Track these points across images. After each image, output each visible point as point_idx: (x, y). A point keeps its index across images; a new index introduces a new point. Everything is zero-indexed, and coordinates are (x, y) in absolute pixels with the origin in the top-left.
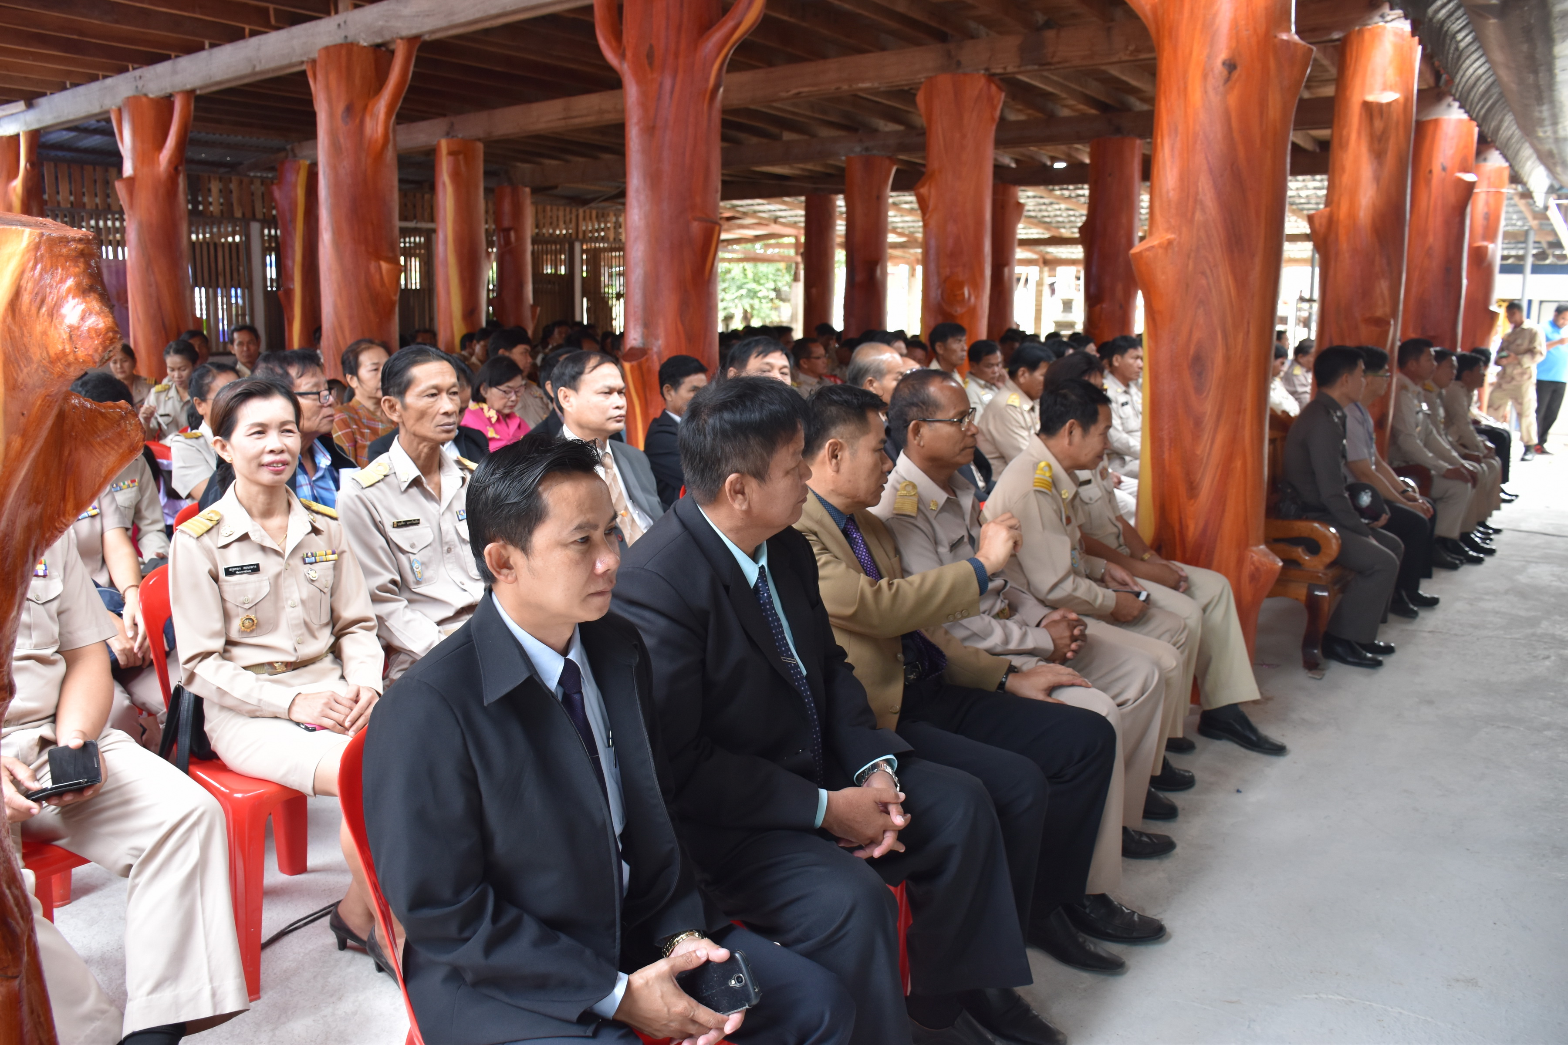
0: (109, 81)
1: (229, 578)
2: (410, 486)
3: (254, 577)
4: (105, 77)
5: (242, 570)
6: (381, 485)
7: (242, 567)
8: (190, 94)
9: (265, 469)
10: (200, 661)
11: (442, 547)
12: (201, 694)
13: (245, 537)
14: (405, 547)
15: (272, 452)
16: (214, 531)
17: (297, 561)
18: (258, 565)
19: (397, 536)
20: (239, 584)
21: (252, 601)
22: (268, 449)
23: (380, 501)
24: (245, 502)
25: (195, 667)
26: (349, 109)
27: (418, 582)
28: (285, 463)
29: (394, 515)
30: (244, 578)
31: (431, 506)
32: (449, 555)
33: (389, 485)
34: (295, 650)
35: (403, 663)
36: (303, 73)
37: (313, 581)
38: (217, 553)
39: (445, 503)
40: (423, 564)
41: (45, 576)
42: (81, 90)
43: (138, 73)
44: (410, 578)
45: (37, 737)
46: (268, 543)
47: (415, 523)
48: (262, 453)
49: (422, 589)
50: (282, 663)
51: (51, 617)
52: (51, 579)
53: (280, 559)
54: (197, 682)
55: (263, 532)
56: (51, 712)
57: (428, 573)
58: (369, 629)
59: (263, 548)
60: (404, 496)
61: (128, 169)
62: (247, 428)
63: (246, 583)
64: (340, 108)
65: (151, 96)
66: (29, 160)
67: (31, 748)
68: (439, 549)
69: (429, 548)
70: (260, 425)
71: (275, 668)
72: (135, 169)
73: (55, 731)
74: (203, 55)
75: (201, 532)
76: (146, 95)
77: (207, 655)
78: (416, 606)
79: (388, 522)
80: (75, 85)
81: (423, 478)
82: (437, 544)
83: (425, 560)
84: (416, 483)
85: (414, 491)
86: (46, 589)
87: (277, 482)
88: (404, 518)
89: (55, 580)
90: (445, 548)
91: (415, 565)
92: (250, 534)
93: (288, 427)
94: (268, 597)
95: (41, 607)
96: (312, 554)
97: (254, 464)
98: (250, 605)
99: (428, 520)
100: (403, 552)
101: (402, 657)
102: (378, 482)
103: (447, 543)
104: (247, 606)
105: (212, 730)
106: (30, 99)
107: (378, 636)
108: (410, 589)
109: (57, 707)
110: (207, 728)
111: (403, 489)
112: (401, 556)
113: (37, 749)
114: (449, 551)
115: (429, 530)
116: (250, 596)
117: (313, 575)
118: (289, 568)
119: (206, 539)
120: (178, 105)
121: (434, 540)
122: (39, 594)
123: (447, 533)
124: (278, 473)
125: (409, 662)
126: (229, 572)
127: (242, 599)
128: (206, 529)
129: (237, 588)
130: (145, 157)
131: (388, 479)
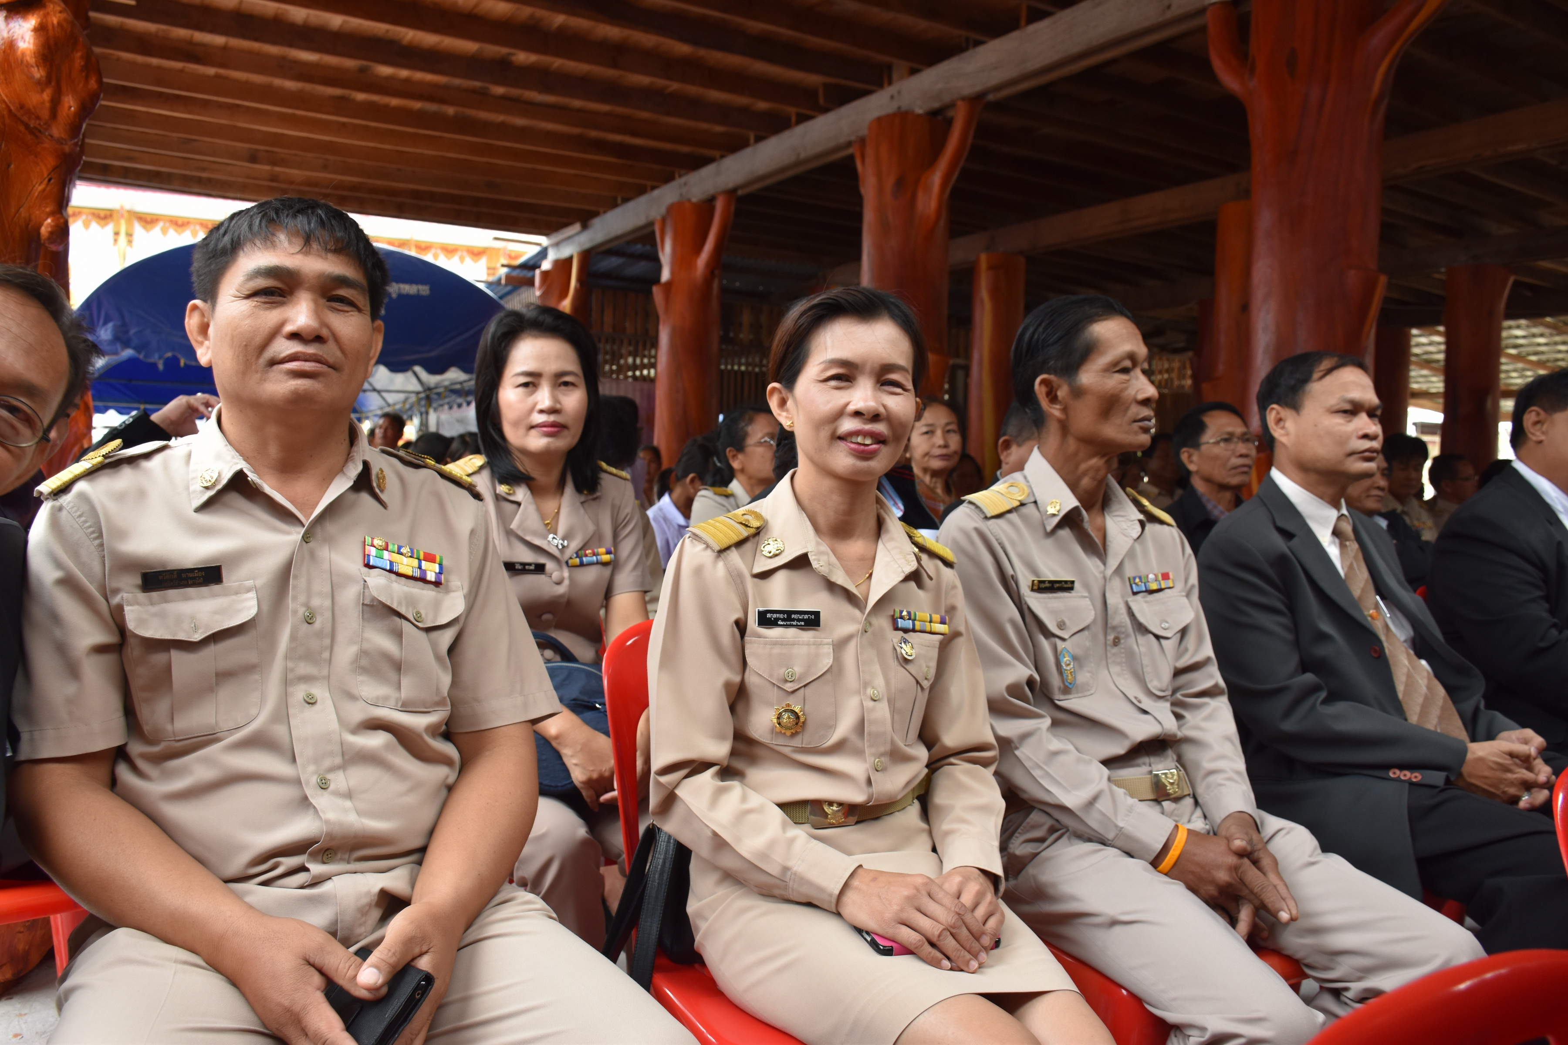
0: (656, 193)
1: (763, 631)
2: (1060, 525)
3: (807, 636)
4: (653, 188)
5: (789, 619)
6: (1013, 516)
7: (790, 613)
8: (731, 193)
9: (842, 444)
10: (687, 776)
11: (1106, 634)
12: (686, 839)
13: (801, 563)
14: (1052, 627)
15: (857, 414)
16: (748, 546)
17: (882, 622)
18: (817, 614)
19: (1037, 603)
20: (781, 644)
21: (800, 679)
22: (852, 408)
23: (1013, 544)
24: (806, 501)
25: (677, 785)
26: (900, 183)
27: (1066, 690)
28: (879, 439)
29: (1034, 570)
30: (791, 633)
31: (1091, 564)
32: (1115, 650)
33: (1025, 519)
34: (869, 782)
35: (1034, 827)
36: (851, 158)
37: (906, 661)
38: (750, 582)
39: (1113, 563)
40: (1075, 658)
41: (437, 584)
42: (631, 205)
43: (683, 180)
44: (1055, 681)
45: (376, 889)
46: (840, 578)
47: (1065, 587)
48: (840, 414)
49: (1072, 703)
50: (840, 804)
51: (438, 658)
52: (448, 591)
53: (857, 612)
54: (678, 812)
55: (833, 559)
56: (417, 843)
57: (1083, 677)
58: (985, 763)
59: (831, 586)
60: (1049, 542)
61: (666, 275)
62: (822, 367)
63: (793, 644)
64: (890, 182)
65: (694, 200)
66: (580, 280)
67: (363, 912)
68: (1101, 637)
69: (1086, 633)
70: (844, 363)
71: (826, 815)
72: (673, 273)
73: (413, 883)
74: (748, 151)
75: (726, 542)
76: (689, 200)
77: (696, 767)
78: (1061, 731)
79: (1025, 581)
80: (626, 200)
81: (1084, 512)
82: (1098, 629)
83: (1079, 652)
84: (1070, 520)
85: (1065, 533)
86: (437, 606)
87: (859, 472)
88: (1049, 575)
89: (453, 594)
90: (1111, 637)
91: (1066, 659)
92: (811, 558)
93: (894, 376)
94: (828, 676)
95: (422, 635)
96: (909, 613)
97: (825, 433)
98: (795, 686)
99: (1087, 586)
100: (1048, 634)
101: (1035, 817)
102: (1009, 511)
103: (1114, 628)
104: (789, 687)
105: (700, 915)
106: (585, 219)
107: (997, 774)
108: (1052, 701)
109: (431, 833)
110: (692, 907)
111: (1049, 528)
112: (1042, 639)
113: (376, 914)
114: (1116, 642)
115: (1088, 602)
116: (798, 670)
117: (906, 649)
118: (870, 630)
119: (734, 555)
120: (719, 205)
121: (1094, 621)
122: (423, 612)
123: (1116, 611)
124: (864, 455)
125: (1046, 827)
126: (766, 619)
127: (782, 672)
128: (736, 539)
129: (776, 650)
130: (683, 261)
131: (1024, 510)
